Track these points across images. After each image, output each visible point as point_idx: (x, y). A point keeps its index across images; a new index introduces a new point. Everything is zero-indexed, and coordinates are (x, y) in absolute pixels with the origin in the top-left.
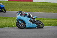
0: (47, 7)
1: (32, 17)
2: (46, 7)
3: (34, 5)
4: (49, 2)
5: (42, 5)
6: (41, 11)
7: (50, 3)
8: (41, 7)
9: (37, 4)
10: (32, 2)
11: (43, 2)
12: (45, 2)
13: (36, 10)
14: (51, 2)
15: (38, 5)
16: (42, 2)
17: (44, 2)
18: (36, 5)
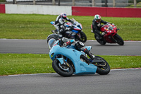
0: (41, 26)
1: (84, 48)
2: (38, 25)
3: (7, 22)
4: (45, 13)
5: (30, 22)
6: (27, 35)
7: (47, 17)
8: (27, 27)
9: (17, 18)
10: (4, 15)
11: (30, 15)
12: (36, 15)
13: (13, 33)
14: (51, 14)
15: (20, 22)
16: (29, 13)
17: (33, 14)
18: (13, 22)
